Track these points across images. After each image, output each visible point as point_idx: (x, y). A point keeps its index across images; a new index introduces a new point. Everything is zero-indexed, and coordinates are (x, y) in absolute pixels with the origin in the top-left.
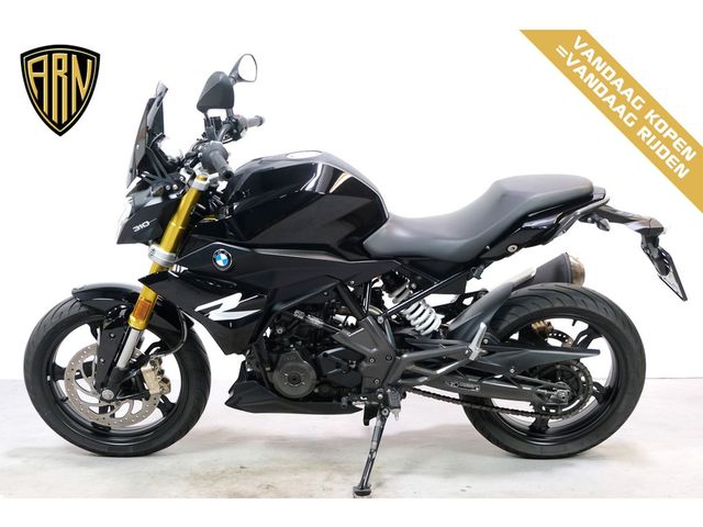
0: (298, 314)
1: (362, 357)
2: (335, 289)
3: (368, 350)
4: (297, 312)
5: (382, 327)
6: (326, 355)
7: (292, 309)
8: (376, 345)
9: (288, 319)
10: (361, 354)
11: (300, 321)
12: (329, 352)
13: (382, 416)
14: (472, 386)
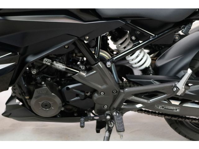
0: (47, 61)
1: (94, 91)
2: (74, 43)
3: (100, 87)
4: (45, 60)
5: (110, 69)
6: (68, 88)
7: (42, 59)
8: (106, 83)
9: (39, 65)
10: (94, 89)
11: (48, 66)
12: (70, 86)
13: (109, 127)
14: (175, 108)
